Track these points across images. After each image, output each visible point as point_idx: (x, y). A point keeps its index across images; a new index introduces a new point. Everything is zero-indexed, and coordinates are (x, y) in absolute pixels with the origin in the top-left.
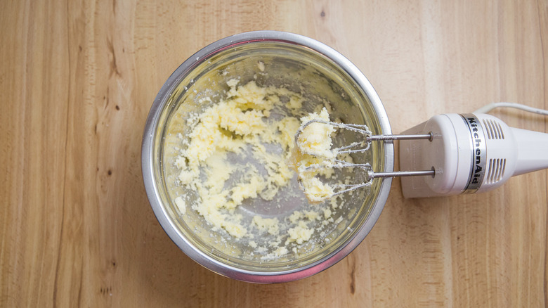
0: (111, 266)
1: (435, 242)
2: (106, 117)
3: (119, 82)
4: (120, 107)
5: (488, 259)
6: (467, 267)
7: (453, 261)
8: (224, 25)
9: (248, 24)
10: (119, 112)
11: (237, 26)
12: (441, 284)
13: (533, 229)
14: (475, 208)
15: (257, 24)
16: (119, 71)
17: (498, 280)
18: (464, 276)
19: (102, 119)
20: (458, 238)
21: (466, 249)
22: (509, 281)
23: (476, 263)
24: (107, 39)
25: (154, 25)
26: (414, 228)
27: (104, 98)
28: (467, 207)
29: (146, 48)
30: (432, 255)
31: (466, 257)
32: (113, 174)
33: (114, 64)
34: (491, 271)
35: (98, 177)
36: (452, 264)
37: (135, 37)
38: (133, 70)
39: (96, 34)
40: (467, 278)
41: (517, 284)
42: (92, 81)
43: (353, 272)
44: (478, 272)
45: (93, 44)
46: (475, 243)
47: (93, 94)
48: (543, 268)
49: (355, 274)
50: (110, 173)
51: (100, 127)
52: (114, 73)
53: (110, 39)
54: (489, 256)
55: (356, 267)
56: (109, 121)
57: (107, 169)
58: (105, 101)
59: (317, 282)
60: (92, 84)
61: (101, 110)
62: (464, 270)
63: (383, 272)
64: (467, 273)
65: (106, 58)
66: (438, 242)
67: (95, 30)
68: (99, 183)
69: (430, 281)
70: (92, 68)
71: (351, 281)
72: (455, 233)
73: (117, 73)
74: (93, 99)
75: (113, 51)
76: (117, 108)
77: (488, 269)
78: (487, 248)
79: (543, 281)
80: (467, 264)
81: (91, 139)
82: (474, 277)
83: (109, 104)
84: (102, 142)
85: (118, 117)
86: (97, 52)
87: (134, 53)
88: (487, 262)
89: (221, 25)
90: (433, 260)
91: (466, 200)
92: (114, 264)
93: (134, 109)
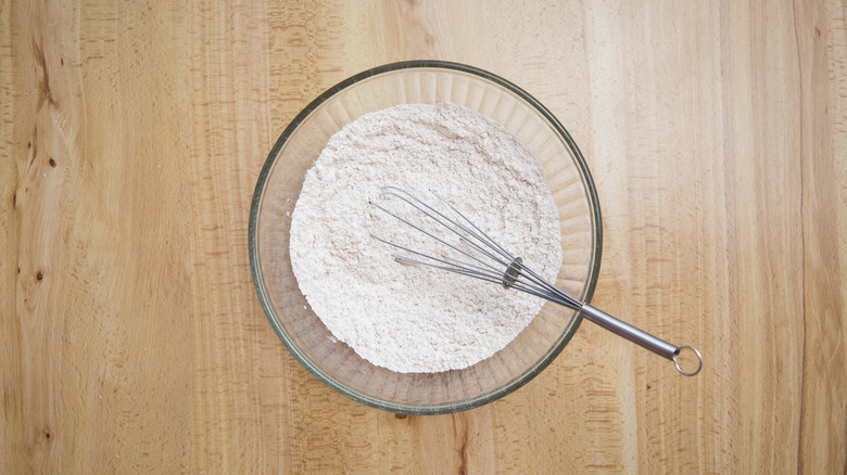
0: (42, 439)
1: (606, 394)
2: (33, 178)
3: (55, 118)
4: (56, 161)
5: (699, 423)
6: (663, 438)
7: (639, 428)
8: (237, 16)
9: (280, 13)
10: (55, 169)
11: (260, 17)
12: (618, 468)
13: (780, 371)
14: (678, 335)
15: (296, 13)
16: (55, 99)
17: (717, 460)
18: (658, 454)
19: (25, 183)
20: (649, 387)
21: (662, 406)
22: (736, 461)
23: (680, 431)
24: (34, 41)
25: (116, 16)
26: (571, 369)
27: (29, 145)
28: (664, 333)
29: (101, 57)
30: (602, 416)
31: (663, 421)
32: (45, 279)
33: (45, 87)
34: (704, 444)
35: (19, 285)
36: (638, 432)
37: (82, 39)
38: (79, 96)
39: (13, 34)
40: (664, 457)
41: (750, 467)
42: (6, 117)
43: (463, 448)
44: (682, 446)
45: (8, 50)
46: (678, 395)
47: (10, 139)
48: (797, 439)
49: (468, 451)
50: (39, 277)
51: (21, 196)
52: (46, 102)
53: (38, 42)
54: (702, 419)
55: (469, 439)
56: (38, 185)
57: (35, 270)
58: (31, 151)
59: (401, 465)
60: (7, 122)
61: (24, 167)
62: (658, 442)
63: (516, 446)
64: (663, 448)
65: (32, 76)
66: (613, 394)
67: (12, 26)
68: (21, 295)
69: (598, 463)
70: (8, 93)
71: (460, 464)
72: (642, 378)
73: (51, 101)
74: (9, 147)
75: (43, 63)
76: (52, 163)
77: (700, 441)
78: (699, 405)
79: (796, 460)
80: (663, 433)
81: (6, 218)
82: (676, 456)
83: (38, 155)
84: (26, 222)
85: (54, 177)
86: (15, 64)
87: (81, 65)
88: (699, 431)
89: (233, 14)
90: (604, 425)
91: (663, 321)
92: (48, 436)
93: (81, 165)
